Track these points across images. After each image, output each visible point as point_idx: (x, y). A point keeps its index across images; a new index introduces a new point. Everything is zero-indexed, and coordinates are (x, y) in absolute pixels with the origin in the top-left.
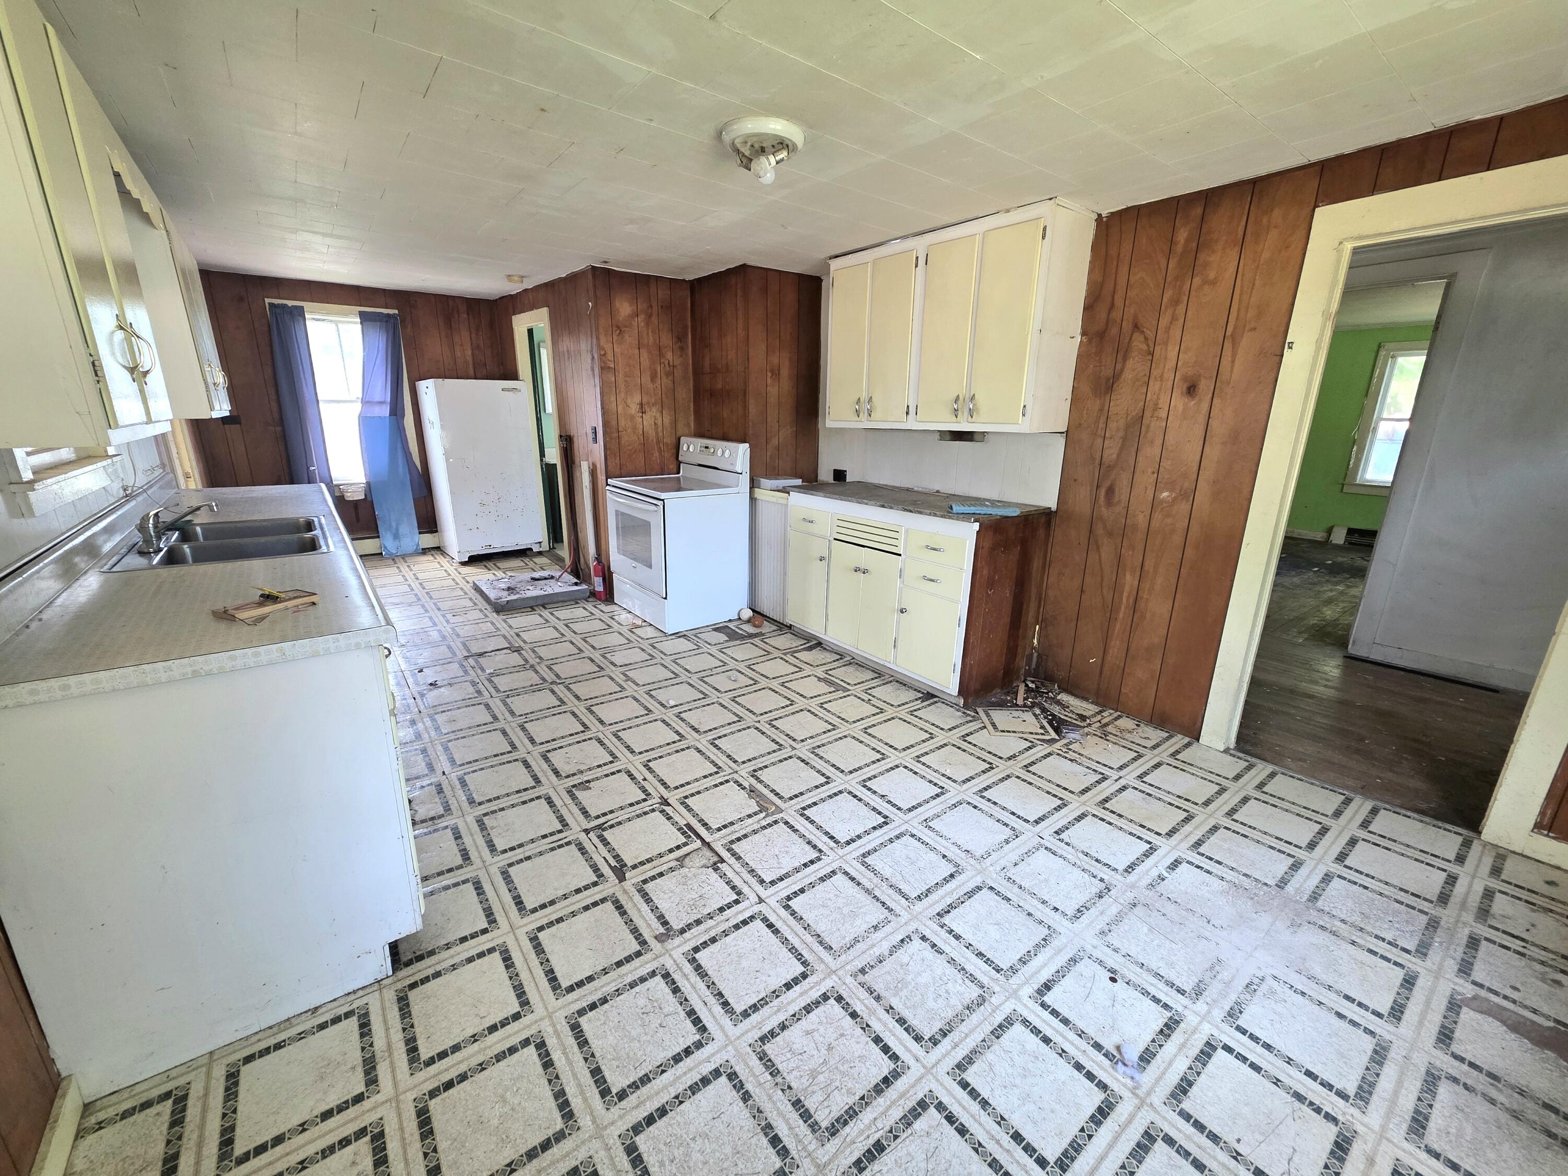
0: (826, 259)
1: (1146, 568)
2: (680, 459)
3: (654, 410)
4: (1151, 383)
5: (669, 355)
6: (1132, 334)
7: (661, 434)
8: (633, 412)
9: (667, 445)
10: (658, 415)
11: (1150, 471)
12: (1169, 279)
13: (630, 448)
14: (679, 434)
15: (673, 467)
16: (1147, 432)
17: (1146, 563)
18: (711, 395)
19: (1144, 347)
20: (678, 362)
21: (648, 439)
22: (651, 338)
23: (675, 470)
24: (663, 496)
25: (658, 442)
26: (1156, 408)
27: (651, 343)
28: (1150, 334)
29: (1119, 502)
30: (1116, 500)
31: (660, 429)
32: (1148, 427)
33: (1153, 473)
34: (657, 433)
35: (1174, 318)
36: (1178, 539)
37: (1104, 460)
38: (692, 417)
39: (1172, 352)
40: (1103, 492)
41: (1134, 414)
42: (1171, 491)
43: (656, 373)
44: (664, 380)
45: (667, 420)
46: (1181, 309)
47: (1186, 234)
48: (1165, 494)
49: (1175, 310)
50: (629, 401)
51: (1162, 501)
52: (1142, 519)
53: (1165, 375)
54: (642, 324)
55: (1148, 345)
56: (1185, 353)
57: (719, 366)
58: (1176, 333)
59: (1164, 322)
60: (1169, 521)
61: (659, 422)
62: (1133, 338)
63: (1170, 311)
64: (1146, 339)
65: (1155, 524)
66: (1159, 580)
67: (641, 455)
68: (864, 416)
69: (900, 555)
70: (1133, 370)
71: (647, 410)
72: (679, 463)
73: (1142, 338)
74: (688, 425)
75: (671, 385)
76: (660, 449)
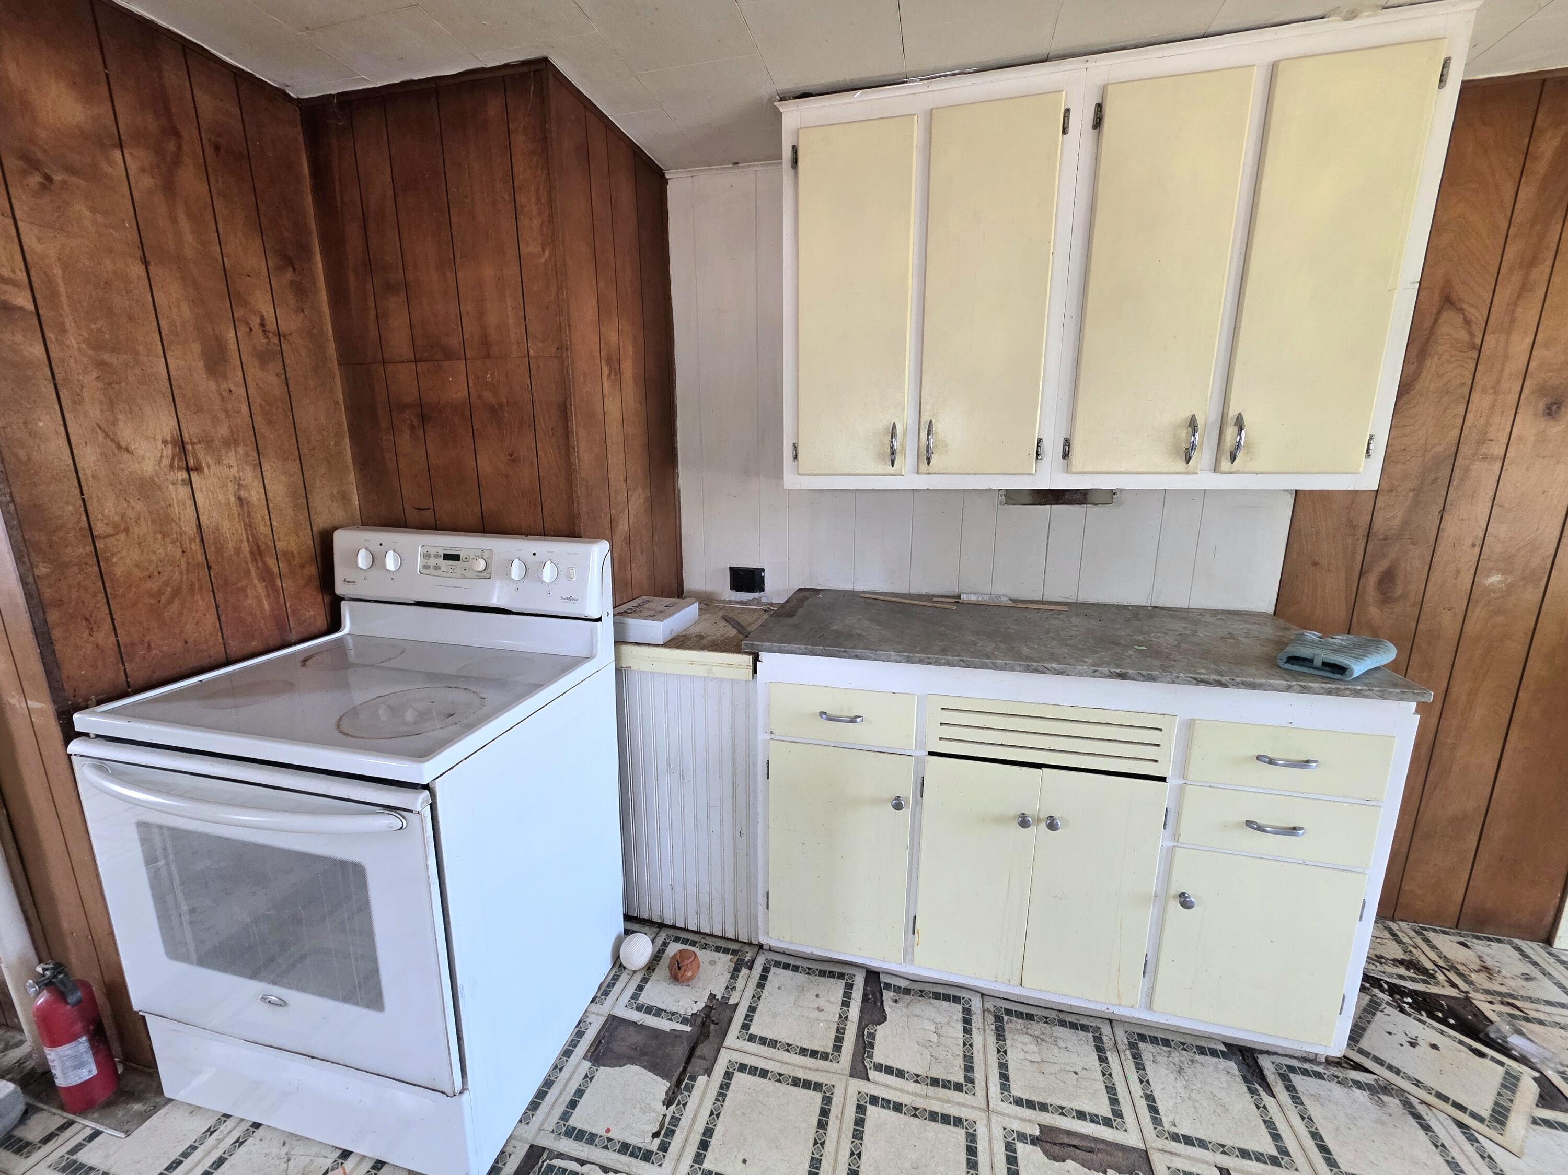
0: (771, 100)
1: (1453, 696)
2: (340, 589)
3: (231, 458)
4: (1475, 397)
5: (262, 303)
6: (1439, 313)
7: (264, 529)
8: (148, 467)
9: (288, 556)
10: (249, 476)
11: (1468, 542)
12: (1517, 219)
13: (153, 585)
14: (321, 522)
15: (316, 614)
16: (1462, 480)
17: (1455, 689)
18: (424, 418)
19: (1463, 335)
20: (290, 322)
21: (220, 551)
22: (189, 238)
23: (321, 622)
24: (423, 772)
25: (258, 552)
26: (1483, 439)
27: (189, 253)
28: (1477, 316)
29: (1404, 596)
30: (1398, 592)
31: (260, 514)
32: (1467, 470)
33: (1473, 545)
34: (249, 526)
35: (1525, 288)
36: (1516, 648)
37: (1375, 527)
38: (352, 477)
39: (1520, 345)
40: (1372, 580)
41: (1439, 449)
42: (1504, 572)
43: (221, 346)
44: (254, 372)
45: (279, 487)
46: (1540, 273)
47: (1556, 142)
48: (1495, 579)
49: (1527, 275)
50: (126, 432)
51: (1490, 590)
52: (1449, 623)
53: (1505, 385)
54: (145, 182)
55: (1472, 335)
56: (1546, 346)
57: (454, 342)
58: (1528, 314)
59: (1504, 295)
60: (1500, 619)
61: (255, 495)
62: (1441, 321)
63: (1517, 278)
64: (1467, 322)
65: (1473, 626)
66: (1479, 713)
67: (203, 602)
68: (907, 461)
69: (1163, 779)
70: (1439, 376)
71: (206, 459)
72: (334, 606)
73: (1458, 319)
74: (344, 497)
75: (278, 390)
76: (267, 576)
